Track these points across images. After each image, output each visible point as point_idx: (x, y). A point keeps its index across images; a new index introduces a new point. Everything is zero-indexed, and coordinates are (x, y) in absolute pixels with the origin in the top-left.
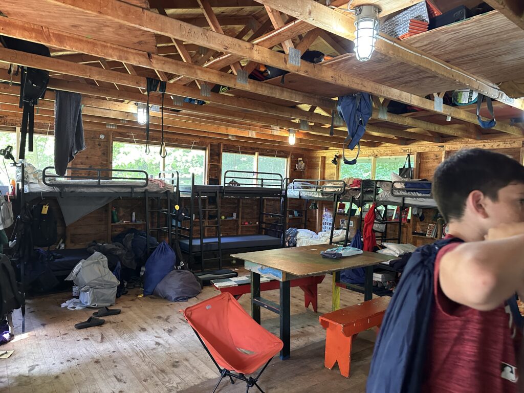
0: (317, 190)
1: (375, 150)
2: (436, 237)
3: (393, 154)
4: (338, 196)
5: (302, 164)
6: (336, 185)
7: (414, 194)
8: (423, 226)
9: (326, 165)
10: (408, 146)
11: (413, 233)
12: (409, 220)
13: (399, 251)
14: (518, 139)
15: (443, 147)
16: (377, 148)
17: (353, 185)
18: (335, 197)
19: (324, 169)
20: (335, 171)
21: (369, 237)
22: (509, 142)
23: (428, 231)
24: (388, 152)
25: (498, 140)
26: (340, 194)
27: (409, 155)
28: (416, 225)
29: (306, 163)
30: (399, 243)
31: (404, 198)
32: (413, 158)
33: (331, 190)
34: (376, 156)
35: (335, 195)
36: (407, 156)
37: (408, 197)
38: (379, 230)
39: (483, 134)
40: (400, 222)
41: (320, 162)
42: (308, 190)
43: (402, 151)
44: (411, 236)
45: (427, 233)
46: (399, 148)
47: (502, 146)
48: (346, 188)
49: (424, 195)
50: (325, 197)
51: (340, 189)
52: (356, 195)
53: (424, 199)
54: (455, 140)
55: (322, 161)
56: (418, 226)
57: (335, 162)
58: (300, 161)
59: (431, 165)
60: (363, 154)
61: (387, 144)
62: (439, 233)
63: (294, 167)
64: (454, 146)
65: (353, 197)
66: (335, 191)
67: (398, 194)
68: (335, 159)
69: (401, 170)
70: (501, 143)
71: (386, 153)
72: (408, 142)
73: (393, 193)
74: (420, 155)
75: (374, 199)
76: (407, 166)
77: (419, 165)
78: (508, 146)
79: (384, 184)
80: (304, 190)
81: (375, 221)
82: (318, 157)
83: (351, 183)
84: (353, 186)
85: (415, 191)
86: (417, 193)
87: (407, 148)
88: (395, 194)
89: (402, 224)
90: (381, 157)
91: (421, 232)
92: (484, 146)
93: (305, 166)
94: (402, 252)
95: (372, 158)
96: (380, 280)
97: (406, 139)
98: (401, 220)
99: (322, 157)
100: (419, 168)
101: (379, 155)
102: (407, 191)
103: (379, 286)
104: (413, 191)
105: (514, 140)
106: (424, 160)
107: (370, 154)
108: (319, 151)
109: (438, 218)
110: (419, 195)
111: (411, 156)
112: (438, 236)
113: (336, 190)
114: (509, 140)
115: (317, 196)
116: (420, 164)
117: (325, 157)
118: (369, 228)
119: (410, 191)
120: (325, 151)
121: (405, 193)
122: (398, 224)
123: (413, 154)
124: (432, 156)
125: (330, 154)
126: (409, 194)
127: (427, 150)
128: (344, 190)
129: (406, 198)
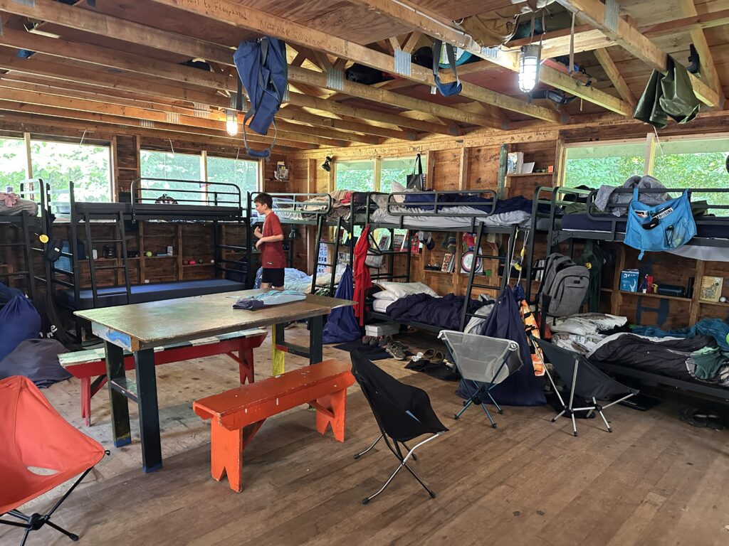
0: (295, 209)
1: (378, 148)
2: (453, 271)
3: (401, 154)
4: (322, 218)
5: (284, 172)
6: (319, 201)
7: (415, 211)
8: (439, 257)
9: (318, 173)
10: (419, 142)
11: (426, 267)
12: (421, 249)
13: (400, 293)
14: (554, 128)
15: (462, 141)
16: (379, 145)
17: (346, 200)
18: (318, 218)
19: (315, 178)
20: (328, 181)
21: (361, 275)
22: (542, 133)
23: (444, 263)
24: (395, 152)
25: (529, 130)
26: (325, 215)
27: (419, 155)
28: (429, 256)
29: (290, 170)
30: (408, 282)
31: (403, 217)
32: (425, 160)
33: (315, 208)
34: (379, 158)
35: (319, 215)
36: (417, 157)
37: (407, 215)
38: (373, 265)
39: (512, 121)
40: (409, 253)
41: (308, 168)
42: (285, 209)
43: (412, 149)
44: (423, 271)
45: (443, 267)
46: (407, 145)
47: (535, 138)
48: (335, 206)
49: (427, 212)
50: (307, 219)
51: (325, 207)
52: (346, 214)
53: (426, 218)
54: (477, 131)
55: (311, 165)
56: (433, 258)
57: (326, 166)
58: (280, 166)
59: (447, 170)
60: (363, 154)
61: (393, 140)
62: (456, 266)
63: (271, 176)
64: (477, 140)
65: (341, 218)
66: (319, 210)
67: (396, 211)
68: (327, 162)
69: (409, 177)
70: (533, 135)
71: (391, 152)
72: (419, 136)
73: (389, 211)
74: (435, 156)
75: (367, 221)
76: (417, 173)
77: (434, 170)
78: (542, 138)
79: (382, 198)
80: (280, 209)
81: (369, 252)
82: (306, 161)
83: (341, 197)
84: (344, 203)
85: (417, 207)
86: (419, 209)
87: (418, 146)
88: (392, 211)
89: (412, 255)
90: (386, 160)
91: (435, 265)
92: (513, 138)
93: (289, 174)
94: (403, 295)
95: (375, 160)
96: (376, 335)
97: (416, 131)
98: (410, 250)
99: (311, 160)
100: (434, 174)
101: (382, 157)
102: (408, 207)
103: (371, 343)
104: (414, 207)
105: (548, 129)
106: (440, 163)
107: (372, 154)
108: (306, 151)
109: (448, 244)
110: (421, 212)
111: (422, 157)
112: (456, 270)
113: (320, 208)
114: (543, 129)
115: (296, 218)
116: (434, 168)
117: (315, 160)
118: (361, 262)
119: (410, 207)
120: (314, 151)
121: (404, 210)
122: (406, 255)
123: (424, 154)
124: (449, 156)
125: (321, 154)
126: (409, 211)
127: (441, 147)
128: (331, 208)
129: (405, 217)
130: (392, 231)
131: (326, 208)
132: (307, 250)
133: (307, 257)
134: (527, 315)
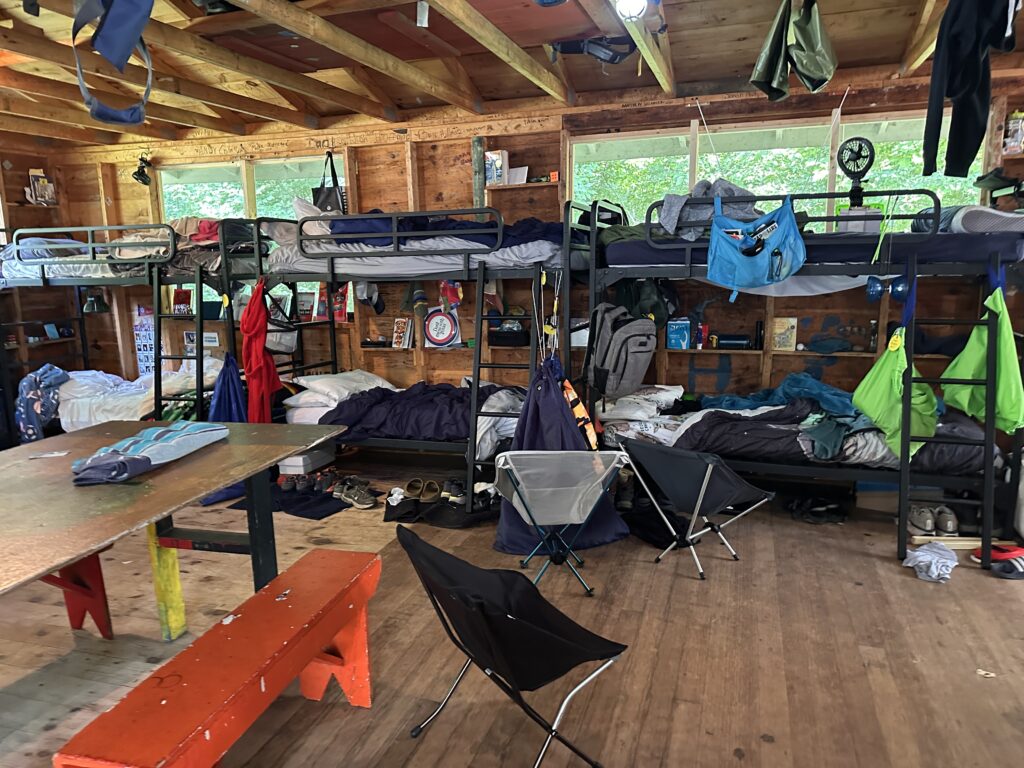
0: (94, 258)
1: (247, 142)
2: (414, 346)
3: (293, 151)
4: (159, 270)
5: (45, 188)
6: (149, 240)
7: (355, 248)
8: (383, 324)
9: (121, 189)
10: (326, 131)
11: (364, 344)
12: (351, 316)
13: (338, 392)
14: (554, 112)
15: (405, 131)
16: (249, 137)
17: (200, 236)
18: (150, 272)
19: (116, 198)
20: (146, 203)
21: (260, 369)
22: (536, 119)
23: (395, 335)
24: (280, 148)
25: (515, 115)
26: (164, 264)
27: (330, 155)
28: (366, 324)
29: (58, 184)
30: (335, 372)
31: (332, 259)
32: (341, 161)
33: (139, 254)
34: (251, 159)
35: (151, 266)
36: (326, 157)
37: (342, 256)
38: (282, 349)
39: (486, 99)
40: (332, 322)
41: (101, 181)
42: (68, 259)
43: (313, 144)
44: (359, 350)
45: (394, 340)
46: (304, 135)
47: (525, 129)
48: (181, 246)
49: (379, 249)
50: (123, 275)
51: (163, 249)
52: (211, 262)
53: (379, 259)
54: (428, 115)
55: (105, 176)
56: (373, 327)
57: (140, 175)
58: (37, 178)
59: (383, 179)
60: (218, 153)
61: (275, 127)
62: (418, 336)
63: (19, 197)
64: (431, 130)
65: (201, 267)
66: (149, 257)
67: (317, 250)
68: (141, 169)
69: (316, 192)
70: (521, 121)
71: (274, 149)
72: (325, 120)
73: (304, 252)
74: (356, 154)
75: (258, 272)
76: (329, 184)
77: (357, 179)
78: (537, 128)
79: (279, 229)
80: (57, 259)
81: (270, 327)
82: (93, 167)
83: (192, 230)
84: (198, 240)
85: (357, 241)
86: (362, 245)
87: (324, 138)
88: (309, 251)
89: (336, 326)
90: (265, 162)
91: (380, 339)
92: (490, 128)
93: (57, 193)
94: (345, 395)
95: (241, 164)
96: (301, 471)
97: (317, 113)
98: (332, 316)
99: (103, 165)
100: (359, 187)
101: (258, 156)
102: (339, 242)
103: (298, 488)
104: (352, 241)
105: (546, 113)
106: (368, 168)
107: (234, 152)
108: (90, 149)
109: (415, 302)
110: (368, 249)
111: (335, 157)
112: (418, 344)
113: (152, 251)
114: (538, 113)
115: (99, 275)
116: (358, 176)
117: (113, 166)
118: (256, 347)
119: (345, 241)
120: (109, 147)
121: (333, 248)
122: (328, 326)
123: (338, 153)
124: (382, 155)
125: (128, 152)
126: (343, 249)
127: (370, 140)
128: (176, 251)
129: (337, 261)
130: (292, 287)
131: (164, 253)
132: (115, 334)
133: (117, 346)
134: (575, 403)
